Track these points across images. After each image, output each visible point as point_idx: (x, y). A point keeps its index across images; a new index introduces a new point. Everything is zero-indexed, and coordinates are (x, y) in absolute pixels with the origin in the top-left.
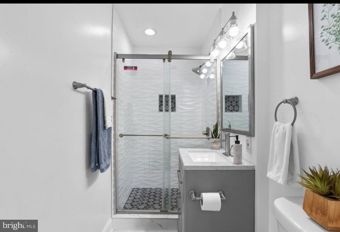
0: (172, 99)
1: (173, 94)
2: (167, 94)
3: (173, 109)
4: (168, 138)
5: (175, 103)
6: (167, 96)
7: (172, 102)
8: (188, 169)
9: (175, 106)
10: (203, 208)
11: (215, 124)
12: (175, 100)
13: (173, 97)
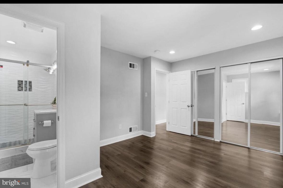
0: (29, 83)
1: (30, 80)
2: (26, 80)
3: (30, 89)
4: (26, 106)
5: (31, 86)
6: (26, 82)
7: (29, 85)
8: (38, 114)
9: (31, 88)
10: (44, 126)
11: (54, 98)
12: (31, 84)
13: (30, 82)
